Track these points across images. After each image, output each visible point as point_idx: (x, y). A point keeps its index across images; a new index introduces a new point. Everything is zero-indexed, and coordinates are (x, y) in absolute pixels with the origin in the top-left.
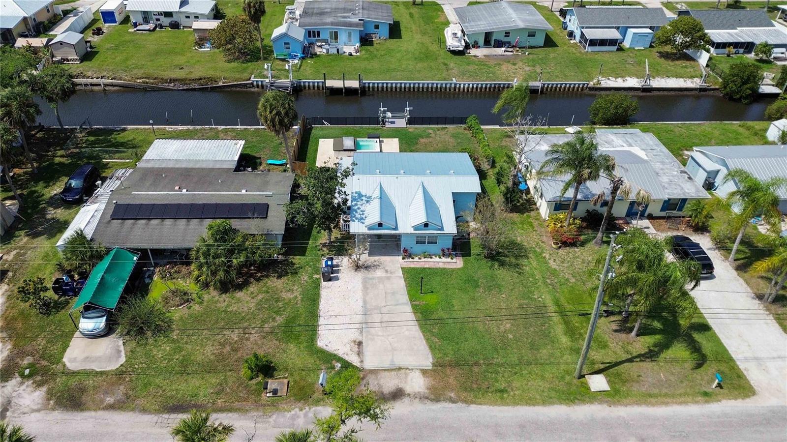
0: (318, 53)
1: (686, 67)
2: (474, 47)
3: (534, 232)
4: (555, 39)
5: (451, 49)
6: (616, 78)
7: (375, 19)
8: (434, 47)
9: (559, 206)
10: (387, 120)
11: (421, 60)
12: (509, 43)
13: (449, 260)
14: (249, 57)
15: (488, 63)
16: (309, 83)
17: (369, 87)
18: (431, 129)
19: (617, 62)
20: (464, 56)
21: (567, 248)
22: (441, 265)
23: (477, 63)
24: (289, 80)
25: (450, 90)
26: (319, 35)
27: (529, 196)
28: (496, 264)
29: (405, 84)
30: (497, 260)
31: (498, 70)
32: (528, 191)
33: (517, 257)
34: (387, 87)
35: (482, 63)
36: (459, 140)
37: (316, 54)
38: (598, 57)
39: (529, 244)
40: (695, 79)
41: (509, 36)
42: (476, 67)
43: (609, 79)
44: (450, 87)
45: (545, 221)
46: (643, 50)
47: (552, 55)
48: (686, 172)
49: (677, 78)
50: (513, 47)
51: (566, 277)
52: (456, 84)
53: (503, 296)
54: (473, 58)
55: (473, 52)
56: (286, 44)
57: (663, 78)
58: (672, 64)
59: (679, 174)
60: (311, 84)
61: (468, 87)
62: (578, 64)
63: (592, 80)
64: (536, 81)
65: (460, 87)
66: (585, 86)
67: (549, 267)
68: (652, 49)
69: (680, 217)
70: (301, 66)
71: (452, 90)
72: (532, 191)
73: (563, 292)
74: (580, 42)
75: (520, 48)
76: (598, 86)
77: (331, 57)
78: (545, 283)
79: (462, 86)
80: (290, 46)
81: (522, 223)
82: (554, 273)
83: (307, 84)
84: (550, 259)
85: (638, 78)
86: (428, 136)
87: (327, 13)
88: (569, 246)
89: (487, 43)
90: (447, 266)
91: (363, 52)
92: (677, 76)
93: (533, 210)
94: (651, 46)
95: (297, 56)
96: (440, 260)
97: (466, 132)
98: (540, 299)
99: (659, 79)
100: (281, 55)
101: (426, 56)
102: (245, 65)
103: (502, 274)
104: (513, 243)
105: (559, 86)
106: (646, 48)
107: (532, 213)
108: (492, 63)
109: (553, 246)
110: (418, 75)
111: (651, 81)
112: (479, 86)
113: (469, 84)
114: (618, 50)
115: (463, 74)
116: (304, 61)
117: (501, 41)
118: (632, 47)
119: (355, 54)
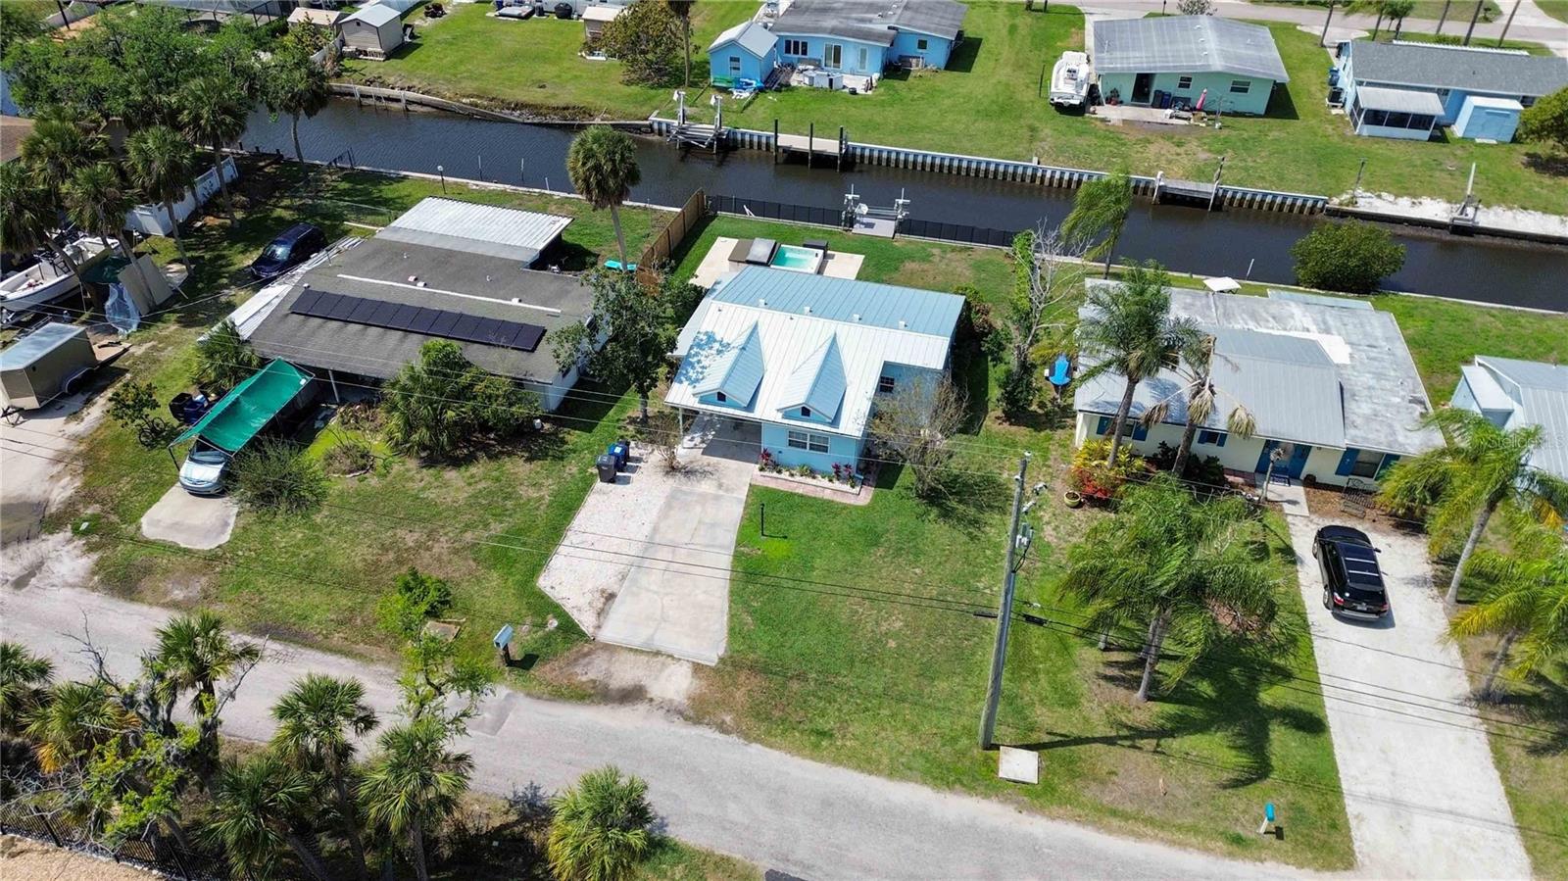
0: (794, 83)
4: (1299, 102)
5: (1056, 100)
6: (1397, 196)
7: (920, 28)
8: (1027, 95)
10: (858, 219)
11: (987, 115)
12: (1187, 100)
14: (666, 79)
15: (1124, 136)
16: (751, 135)
17: (862, 156)
18: (939, 247)
19: (1419, 162)
20: (1080, 118)
23: (1102, 133)
24: (713, 127)
26: (804, 52)
28: (937, 512)
29: (935, 158)
31: (1138, 152)
34: (897, 160)
35: (1112, 134)
37: (788, 85)
38: (1379, 149)
41: (1188, 86)
42: (1094, 141)
43: (1379, 197)
44: (1024, 173)
46: (1492, 146)
47: (1275, 134)
48: (1422, 403)
49: (1544, 213)
50: (1192, 109)
52: (1036, 169)
54: (1098, 123)
55: (1104, 111)
56: (733, 59)
57: (1511, 209)
58: (1549, 182)
59: (1405, 404)
60: (755, 139)
61: (1061, 179)
62: (1326, 160)
63: (1337, 195)
64: (1209, 182)
65: (1043, 176)
66: (1320, 204)
68: (1515, 146)
70: (750, 103)
71: (1028, 181)
74: (1350, 113)
75: (1208, 113)
76: (1350, 208)
77: (813, 94)
79: (1048, 175)
80: (741, 65)
83: (747, 138)
85: (1449, 202)
86: (926, 259)
87: (833, 9)
89: (1139, 97)
91: (882, 90)
92: (1548, 210)
94: (1515, 140)
95: (752, 84)
97: (1006, 262)
99: (1500, 210)
100: (722, 80)
101: (1005, 109)
102: (653, 92)
105: (1258, 198)
106: (1501, 144)
108: (1133, 136)
110: (967, 145)
111: (1479, 213)
112: (1085, 179)
113: (1064, 173)
114: (1432, 139)
115: (1058, 151)
116: (761, 96)
117: (1170, 95)
118: (1470, 135)
119: (863, 92)
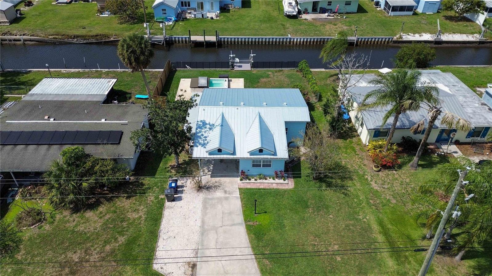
0: (188, 18)
1: (467, 26)
2: (304, 13)
3: (357, 156)
4: (365, 7)
5: (288, 14)
6: (414, 34)
8: (275, 14)
9: (377, 133)
10: (236, 64)
11: (265, 22)
12: (331, 10)
13: (282, 181)
14: (136, 20)
15: (315, 24)
16: (178, 38)
17: (224, 41)
18: (270, 71)
19: (414, 22)
20: (297, 20)
21: (387, 171)
22: (275, 186)
23: (307, 24)
24: (163, 36)
25: (286, 43)
26: (189, 6)
27: (351, 125)
28: (324, 185)
29: (252, 39)
30: (325, 181)
31: (323, 29)
32: (350, 120)
33: (343, 178)
34: (238, 41)
35: (311, 24)
36: (292, 80)
37: (186, 18)
38: (399, 19)
39: (352, 166)
40: (475, 35)
41: (330, 5)
42: (306, 27)
43: (408, 35)
44: (286, 41)
45: (365, 146)
46: (432, 14)
47: (364, 18)
48: (485, 105)
49: (461, 34)
50: (334, 13)
51: (388, 198)
52: (290, 39)
53: (331, 216)
54: (304, 21)
55: (304, 16)
56: (163, 10)
57: (451, 34)
58: (455, 24)
59: (481, 106)
60: (180, 39)
61: (300, 41)
62: (384, 24)
63: (395, 36)
64: (352, 36)
65: (294, 41)
66: (390, 40)
67: (372, 188)
68: (439, 14)
69: (483, 143)
70: (174, 26)
71: (288, 43)
72: (353, 120)
73: (386, 213)
74: (385, 9)
75: (339, 14)
76: (401, 40)
77: (197, 20)
78: (368, 203)
79: (295, 40)
80: (167, 12)
81: (346, 148)
82: (376, 194)
83: (177, 39)
84: (371, 181)
85: (431, 34)
86: (268, 76)
88: (387, 169)
89: (314, 10)
90: (280, 187)
91: (222, 17)
92: (461, 33)
93: (355, 137)
94: (438, 12)
95: (172, 19)
96: (274, 181)
97: (298, 73)
98: (365, 220)
99: (447, 34)
100: (160, 19)
102: (133, 26)
103: (329, 194)
104: (338, 166)
105: (370, 40)
106: (434, 13)
107: (354, 139)
108: (318, 24)
109: (374, 169)
111: (441, 36)
112: (309, 40)
113: (301, 39)
114: (413, 14)
115: (296, 32)
116: (177, 23)
117: (325, 8)
118: (424, 12)
119: (215, 18)
